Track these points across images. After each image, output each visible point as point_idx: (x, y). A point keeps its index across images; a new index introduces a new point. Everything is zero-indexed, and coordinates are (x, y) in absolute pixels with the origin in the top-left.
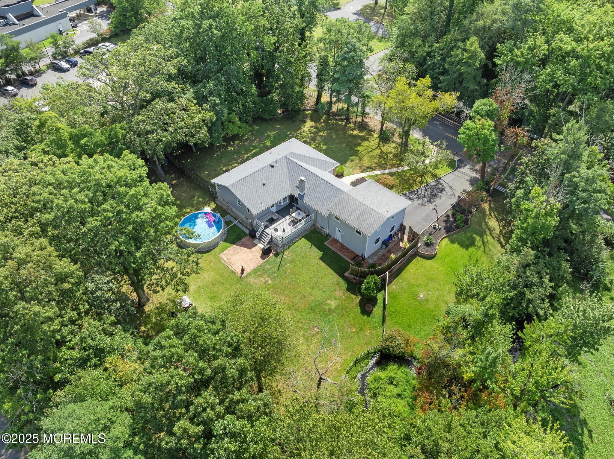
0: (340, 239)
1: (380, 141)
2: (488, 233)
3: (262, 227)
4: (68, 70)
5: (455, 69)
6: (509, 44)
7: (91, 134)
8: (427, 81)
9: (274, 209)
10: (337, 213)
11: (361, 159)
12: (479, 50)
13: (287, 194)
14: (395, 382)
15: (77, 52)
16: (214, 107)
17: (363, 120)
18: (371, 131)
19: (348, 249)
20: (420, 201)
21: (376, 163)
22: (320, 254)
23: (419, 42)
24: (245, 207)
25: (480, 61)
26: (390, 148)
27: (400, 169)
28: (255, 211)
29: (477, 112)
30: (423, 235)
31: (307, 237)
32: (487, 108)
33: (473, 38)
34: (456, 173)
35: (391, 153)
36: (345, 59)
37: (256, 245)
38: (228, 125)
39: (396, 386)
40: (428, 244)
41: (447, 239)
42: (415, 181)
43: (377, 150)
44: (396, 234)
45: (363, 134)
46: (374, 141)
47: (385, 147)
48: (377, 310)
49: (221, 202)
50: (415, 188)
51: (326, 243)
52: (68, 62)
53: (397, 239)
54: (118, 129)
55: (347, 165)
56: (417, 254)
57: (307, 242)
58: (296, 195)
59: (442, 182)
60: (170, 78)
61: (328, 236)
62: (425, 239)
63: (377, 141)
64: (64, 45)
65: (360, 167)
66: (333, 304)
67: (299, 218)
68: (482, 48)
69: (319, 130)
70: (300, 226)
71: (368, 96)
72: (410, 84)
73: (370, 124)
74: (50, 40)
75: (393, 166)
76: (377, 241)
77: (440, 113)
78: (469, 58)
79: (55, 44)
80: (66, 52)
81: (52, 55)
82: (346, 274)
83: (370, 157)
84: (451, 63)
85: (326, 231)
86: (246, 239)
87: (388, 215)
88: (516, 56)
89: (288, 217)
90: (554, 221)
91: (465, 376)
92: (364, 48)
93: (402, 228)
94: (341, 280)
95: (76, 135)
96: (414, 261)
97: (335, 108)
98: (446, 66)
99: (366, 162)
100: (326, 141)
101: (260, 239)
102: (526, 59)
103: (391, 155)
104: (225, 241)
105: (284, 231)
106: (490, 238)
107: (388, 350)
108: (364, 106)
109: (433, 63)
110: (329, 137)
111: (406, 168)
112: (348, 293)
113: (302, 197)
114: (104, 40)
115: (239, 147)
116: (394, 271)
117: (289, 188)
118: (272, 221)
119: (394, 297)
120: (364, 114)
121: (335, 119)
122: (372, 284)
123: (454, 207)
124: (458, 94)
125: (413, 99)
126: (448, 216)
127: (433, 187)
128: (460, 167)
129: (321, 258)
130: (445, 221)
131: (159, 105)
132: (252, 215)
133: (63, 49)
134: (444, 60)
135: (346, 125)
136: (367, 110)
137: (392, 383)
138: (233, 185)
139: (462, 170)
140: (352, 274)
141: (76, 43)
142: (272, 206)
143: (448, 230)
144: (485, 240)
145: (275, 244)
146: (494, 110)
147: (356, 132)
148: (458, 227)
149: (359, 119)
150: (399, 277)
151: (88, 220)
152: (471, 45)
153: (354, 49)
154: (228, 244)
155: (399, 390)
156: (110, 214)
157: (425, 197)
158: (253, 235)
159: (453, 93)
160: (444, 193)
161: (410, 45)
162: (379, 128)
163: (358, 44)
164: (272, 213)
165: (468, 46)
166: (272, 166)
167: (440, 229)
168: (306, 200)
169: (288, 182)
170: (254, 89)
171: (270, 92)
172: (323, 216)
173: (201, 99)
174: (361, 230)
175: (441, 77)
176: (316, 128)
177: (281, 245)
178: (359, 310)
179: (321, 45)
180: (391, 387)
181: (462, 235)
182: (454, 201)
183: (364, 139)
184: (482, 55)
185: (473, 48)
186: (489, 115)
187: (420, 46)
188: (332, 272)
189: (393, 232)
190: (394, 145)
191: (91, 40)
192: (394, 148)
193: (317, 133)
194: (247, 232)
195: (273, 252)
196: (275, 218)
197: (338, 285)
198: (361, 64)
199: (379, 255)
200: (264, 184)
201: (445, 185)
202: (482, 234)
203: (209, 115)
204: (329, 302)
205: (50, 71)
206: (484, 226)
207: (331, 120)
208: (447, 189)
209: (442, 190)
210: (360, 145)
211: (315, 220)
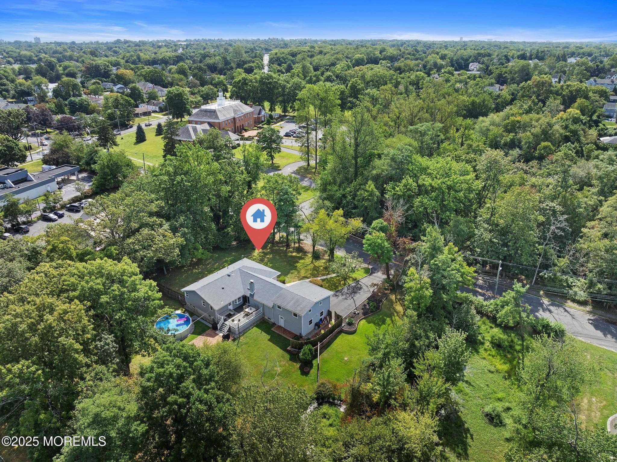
0: (283, 325)
1: (313, 259)
2: (396, 314)
3: (222, 321)
4: (57, 220)
5: (361, 204)
6: (391, 184)
7: (92, 253)
8: (341, 212)
9: (231, 307)
10: (278, 303)
11: (299, 272)
12: (375, 190)
13: (240, 295)
14: (327, 417)
15: (63, 207)
16: (184, 235)
17: (299, 246)
18: (306, 252)
19: (289, 332)
20: (344, 297)
21: (310, 274)
22: (269, 337)
23: (336, 188)
24: (209, 305)
25: (377, 197)
26: (321, 263)
27: (329, 276)
28: (216, 307)
29: (374, 228)
30: (346, 318)
31: (258, 326)
32: (379, 225)
33: (370, 182)
34: (371, 277)
35: (321, 266)
36: (280, 200)
37: (218, 335)
38: (193, 252)
39: (328, 419)
40: (350, 324)
41: (364, 321)
42: (340, 284)
43: (311, 265)
44: (325, 318)
45: (300, 255)
46: (308, 259)
47: (317, 263)
48: (313, 371)
49: (188, 307)
50: (340, 288)
51: (272, 329)
52: (56, 214)
53: (326, 322)
54: (113, 249)
55: (289, 276)
56: (342, 331)
57: (258, 329)
58: (248, 295)
59: (360, 283)
60: (151, 214)
61: (274, 324)
62: (347, 320)
63: (311, 259)
64: (53, 201)
65: (298, 277)
66: (279, 370)
67: (251, 312)
68: (376, 188)
69: (265, 254)
70: (252, 318)
71: (300, 227)
72: (328, 215)
73: (305, 248)
74: (44, 198)
75: (323, 275)
76: (311, 322)
77: (353, 234)
78: (369, 196)
79: (46, 201)
80: (54, 207)
81: (43, 210)
82: (289, 348)
83: (306, 270)
84: (358, 201)
85: (272, 321)
86: (209, 331)
87: (316, 301)
88: (397, 191)
89: (242, 313)
90: (429, 292)
91: (374, 399)
92: (294, 193)
93: (329, 313)
94: (284, 353)
95: (82, 254)
96: (340, 336)
97: (277, 237)
98: (356, 203)
99: (303, 273)
100: (271, 261)
101: (221, 330)
102: (403, 192)
103: (322, 268)
104: (193, 333)
105: (239, 320)
106: (397, 318)
107: (321, 394)
108: (299, 234)
109: (347, 202)
110: (274, 258)
111: (334, 275)
112: (290, 362)
113: (252, 296)
114: (86, 197)
115: (203, 269)
116: (324, 344)
117: (243, 291)
118: (229, 316)
119: (325, 361)
120: (300, 240)
121: (278, 246)
122: (307, 351)
123: (368, 299)
124: (362, 219)
125: (331, 224)
126: (365, 305)
127: (354, 288)
128: (374, 273)
129: (269, 340)
130: (363, 309)
131: (145, 231)
132: (214, 310)
133: (52, 204)
134: (354, 199)
135: (286, 250)
136: (302, 237)
137: (325, 417)
138: (198, 289)
139: (375, 274)
140: (292, 347)
141: (64, 200)
142: (230, 304)
143: (364, 314)
144: (393, 319)
145: (232, 333)
146: (384, 226)
147: (294, 254)
148: (372, 312)
149: (297, 245)
150: (329, 348)
151: (102, 297)
152: (369, 187)
153: (286, 193)
154: (195, 336)
155: (330, 421)
156: (117, 293)
157: (347, 293)
158: (215, 328)
159: (358, 218)
160: (362, 290)
161: (330, 190)
162: (311, 250)
163: (290, 190)
164: (230, 310)
165: (367, 187)
166: (229, 276)
167: (358, 314)
168: (256, 298)
169: (242, 286)
170: (213, 226)
171: (226, 227)
172: (269, 308)
173: (174, 230)
174: (297, 312)
175: (354, 211)
176: (263, 253)
177: (237, 333)
178: (299, 372)
179: (263, 192)
180: (324, 420)
181: (375, 317)
182: (369, 295)
183: (301, 258)
184: (378, 193)
185: (370, 189)
186: (382, 229)
187: (337, 191)
188: (278, 348)
189: (323, 317)
190: (324, 261)
191: (75, 197)
192: (324, 263)
193: (265, 257)
194: (210, 326)
195: (231, 338)
196: (232, 313)
197: (283, 357)
198: (293, 204)
199: (313, 333)
200: (223, 288)
201: (363, 285)
202: (390, 316)
203: (181, 240)
204: (275, 369)
205: (40, 221)
206: (392, 310)
207: (275, 247)
208: (364, 287)
209: (360, 288)
210: (298, 262)
211: (264, 314)
